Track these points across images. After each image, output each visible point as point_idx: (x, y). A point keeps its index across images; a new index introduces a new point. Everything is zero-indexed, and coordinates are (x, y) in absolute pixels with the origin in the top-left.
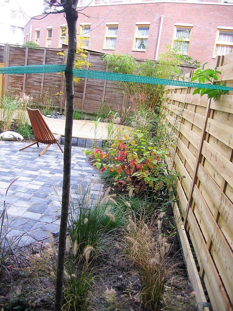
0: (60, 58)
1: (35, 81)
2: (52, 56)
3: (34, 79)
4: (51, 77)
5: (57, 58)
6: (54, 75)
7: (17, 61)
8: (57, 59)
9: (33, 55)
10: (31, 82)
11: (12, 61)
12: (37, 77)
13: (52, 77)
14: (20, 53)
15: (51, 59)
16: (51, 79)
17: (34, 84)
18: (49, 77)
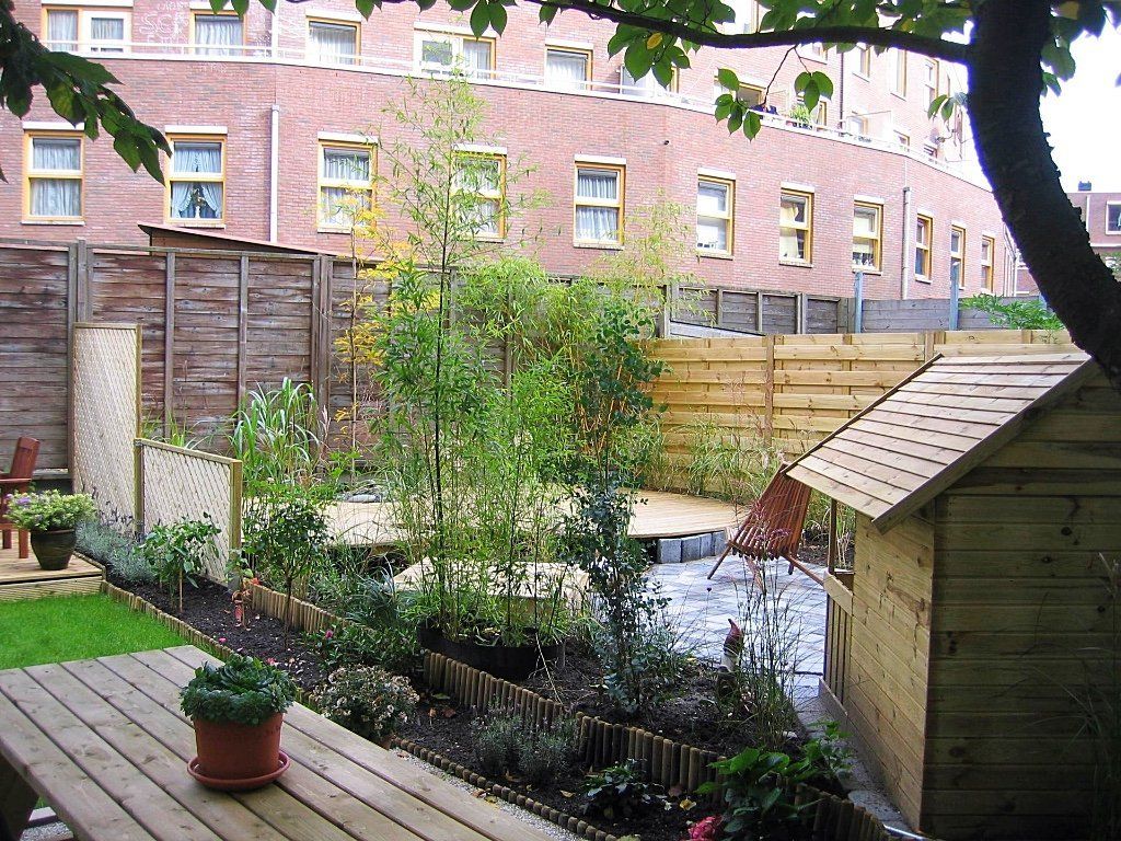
0: (298, 289)
1: (210, 381)
2: (270, 280)
3: (205, 372)
4: (270, 359)
5: (286, 288)
6: (281, 352)
7: (130, 309)
8: (290, 292)
9: (193, 282)
10: (194, 384)
11: (107, 309)
12: (218, 364)
13: (276, 360)
14: (139, 279)
15: (266, 291)
16: (273, 366)
17: (208, 392)
18: (266, 359)
